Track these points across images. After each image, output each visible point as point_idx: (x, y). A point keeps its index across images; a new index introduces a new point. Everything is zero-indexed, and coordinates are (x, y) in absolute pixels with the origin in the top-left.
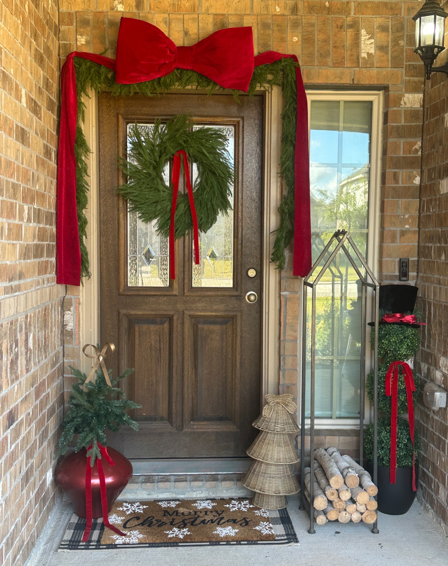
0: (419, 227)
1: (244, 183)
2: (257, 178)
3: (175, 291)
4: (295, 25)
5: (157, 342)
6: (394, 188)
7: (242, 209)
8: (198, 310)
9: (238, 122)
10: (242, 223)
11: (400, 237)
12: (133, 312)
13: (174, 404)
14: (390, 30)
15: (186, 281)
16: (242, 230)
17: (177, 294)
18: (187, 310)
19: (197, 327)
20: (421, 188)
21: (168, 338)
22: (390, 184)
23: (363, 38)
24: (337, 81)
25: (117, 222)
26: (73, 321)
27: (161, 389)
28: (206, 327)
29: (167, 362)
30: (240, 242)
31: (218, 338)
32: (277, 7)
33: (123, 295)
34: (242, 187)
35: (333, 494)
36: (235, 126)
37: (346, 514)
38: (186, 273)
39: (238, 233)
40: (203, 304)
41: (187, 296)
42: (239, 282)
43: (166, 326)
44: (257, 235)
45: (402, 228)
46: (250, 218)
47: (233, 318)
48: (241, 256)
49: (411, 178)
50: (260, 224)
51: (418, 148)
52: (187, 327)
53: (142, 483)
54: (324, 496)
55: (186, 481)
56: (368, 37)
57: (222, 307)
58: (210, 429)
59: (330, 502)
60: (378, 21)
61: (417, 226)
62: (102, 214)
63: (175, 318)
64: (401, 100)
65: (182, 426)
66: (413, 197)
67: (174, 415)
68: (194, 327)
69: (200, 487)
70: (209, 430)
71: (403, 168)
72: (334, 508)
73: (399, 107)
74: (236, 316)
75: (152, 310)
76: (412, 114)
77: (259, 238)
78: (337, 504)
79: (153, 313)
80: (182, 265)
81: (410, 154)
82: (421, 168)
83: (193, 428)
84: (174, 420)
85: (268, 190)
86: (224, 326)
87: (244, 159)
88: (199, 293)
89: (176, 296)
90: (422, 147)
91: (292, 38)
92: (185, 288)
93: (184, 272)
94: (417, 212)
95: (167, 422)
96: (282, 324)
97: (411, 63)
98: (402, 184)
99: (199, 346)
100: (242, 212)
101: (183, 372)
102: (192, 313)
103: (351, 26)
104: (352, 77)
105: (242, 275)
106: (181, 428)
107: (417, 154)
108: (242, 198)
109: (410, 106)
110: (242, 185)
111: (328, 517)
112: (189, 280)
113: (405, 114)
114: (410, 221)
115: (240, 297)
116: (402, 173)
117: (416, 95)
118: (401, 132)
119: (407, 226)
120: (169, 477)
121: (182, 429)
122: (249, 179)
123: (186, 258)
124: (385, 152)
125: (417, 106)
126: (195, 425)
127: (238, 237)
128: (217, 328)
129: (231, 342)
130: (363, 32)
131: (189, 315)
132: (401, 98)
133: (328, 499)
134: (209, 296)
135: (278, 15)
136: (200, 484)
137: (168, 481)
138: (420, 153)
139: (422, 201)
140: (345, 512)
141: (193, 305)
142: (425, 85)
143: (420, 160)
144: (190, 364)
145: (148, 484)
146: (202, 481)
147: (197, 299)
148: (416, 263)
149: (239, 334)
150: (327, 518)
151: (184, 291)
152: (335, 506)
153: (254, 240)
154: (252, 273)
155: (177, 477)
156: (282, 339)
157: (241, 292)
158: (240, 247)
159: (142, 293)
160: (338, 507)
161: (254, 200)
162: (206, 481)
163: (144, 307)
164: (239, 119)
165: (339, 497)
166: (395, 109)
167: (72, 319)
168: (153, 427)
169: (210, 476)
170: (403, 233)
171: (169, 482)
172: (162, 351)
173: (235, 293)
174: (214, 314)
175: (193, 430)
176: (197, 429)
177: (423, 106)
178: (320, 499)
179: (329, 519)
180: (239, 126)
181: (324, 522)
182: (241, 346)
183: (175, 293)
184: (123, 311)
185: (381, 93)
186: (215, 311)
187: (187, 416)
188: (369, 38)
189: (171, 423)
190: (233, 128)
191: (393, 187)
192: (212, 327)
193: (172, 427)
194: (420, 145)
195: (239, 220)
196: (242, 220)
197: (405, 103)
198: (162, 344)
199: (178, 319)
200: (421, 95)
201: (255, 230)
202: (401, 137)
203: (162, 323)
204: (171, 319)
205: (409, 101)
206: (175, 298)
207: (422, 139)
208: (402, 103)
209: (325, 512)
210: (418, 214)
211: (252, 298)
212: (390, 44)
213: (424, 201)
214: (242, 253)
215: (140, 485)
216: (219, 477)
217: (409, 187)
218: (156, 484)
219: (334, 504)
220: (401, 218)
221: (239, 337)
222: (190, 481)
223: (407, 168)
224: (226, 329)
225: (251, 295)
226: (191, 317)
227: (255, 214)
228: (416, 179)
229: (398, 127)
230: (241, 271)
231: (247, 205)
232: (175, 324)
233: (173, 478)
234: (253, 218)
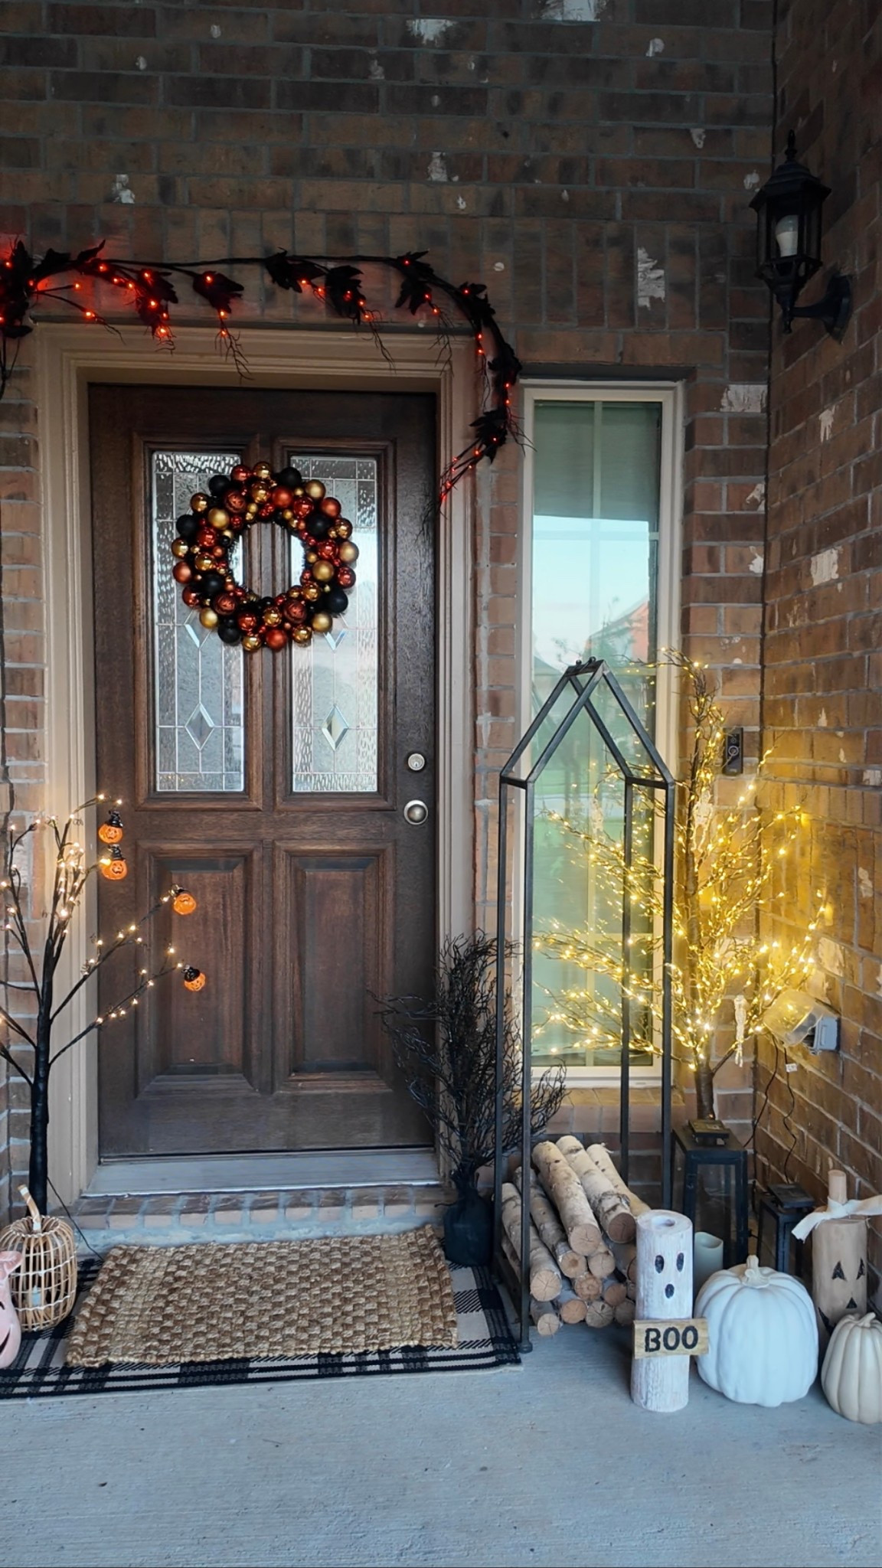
0: (762, 662)
1: (398, 577)
2: (426, 565)
3: (257, 800)
4: (499, 238)
5: (218, 907)
6: (709, 581)
7: (395, 630)
8: (304, 839)
9: (385, 450)
10: (395, 659)
11: (724, 683)
12: (167, 846)
13: (254, 1039)
14: (697, 250)
15: (280, 779)
16: (395, 673)
17: (260, 807)
18: (281, 839)
19: (304, 876)
20: (765, 581)
21: (241, 899)
22: (701, 571)
23: (641, 267)
24: (588, 357)
25: (130, 658)
26: (28, 866)
27: (226, 1008)
28: (321, 874)
29: (241, 949)
30: (391, 698)
31: (345, 897)
32: (460, 200)
33: (145, 810)
34: (395, 585)
35: (575, 1263)
36: (377, 457)
37: (603, 1307)
38: (279, 762)
39: (386, 679)
40: (315, 828)
41: (280, 812)
42: (390, 781)
43: (238, 873)
44: (427, 685)
45: (726, 665)
46: (412, 648)
47: (378, 856)
48: (395, 728)
49: (744, 560)
50: (432, 661)
51: (758, 497)
52: (282, 876)
53: (183, 1212)
54: (553, 1267)
55: (275, 1206)
56: (650, 265)
57: (354, 832)
58: (330, 1088)
59: (569, 1282)
60: (672, 231)
61: (757, 661)
62: (99, 640)
63: (256, 856)
64: (722, 397)
65: (273, 1084)
66: (749, 600)
67: (254, 1062)
68: (296, 876)
69: (305, 1219)
70: (329, 1091)
71: (727, 540)
72: (577, 1294)
73: (718, 411)
74: (383, 851)
75: (208, 841)
76: (744, 426)
77: (430, 690)
78: (585, 1286)
79: (210, 846)
80: (271, 745)
81: (742, 510)
82: (766, 540)
83: (296, 1088)
84: (255, 1070)
85: (448, 586)
86: (360, 873)
87: (399, 527)
88: (306, 804)
89: (258, 810)
90: (766, 495)
91: (493, 265)
92: (277, 795)
93: (274, 759)
94: (759, 630)
95: (241, 1075)
96: (479, 867)
97: (740, 320)
98: (726, 571)
99: (308, 916)
100: (395, 635)
101: (273, 970)
102: (293, 846)
103: (614, 242)
104: (621, 349)
105: (395, 765)
106: (269, 1088)
107: (756, 509)
108: (395, 607)
109: (740, 410)
110: (395, 579)
111: (564, 1316)
112: (285, 778)
113: (730, 427)
114: (744, 649)
115: (392, 812)
116: (727, 551)
117: (753, 387)
118: (722, 464)
119: (737, 661)
120: (241, 1198)
121: (272, 1090)
122: (409, 569)
123: (280, 732)
124: (688, 506)
125: (756, 409)
126: (300, 1081)
127: (386, 689)
128: (344, 876)
129: (374, 905)
130: (641, 254)
131: (286, 851)
132: (723, 392)
133: (562, 1274)
134: (326, 811)
135: (463, 216)
136: (306, 1212)
137: (236, 1207)
138: (762, 508)
139: (768, 607)
140: (601, 1304)
141: (295, 830)
142: (770, 367)
143: (762, 521)
144: (288, 953)
145: (194, 1215)
146: (310, 1205)
147: (302, 816)
148: (757, 739)
149: (390, 888)
150: (561, 1319)
151: (274, 799)
152: (578, 1291)
153: (419, 692)
154: (416, 762)
155: (257, 1197)
156: (478, 899)
157: (395, 802)
158: (390, 708)
159: (185, 805)
160: (586, 1292)
161: (420, 612)
162: (321, 1206)
163: (189, 835)
164: (387, 443)
165: (589, 1270)
166: (709, 414)
167: (26, 862)
168: (210, 1087)
169: (328, 1193)
170: (730, 674)
171: (239, 1209)
172: (230, 925)
173: (383, 804)
174: (338, 848)
175: (295, 1092)
176: (302, 1088)
177: (767, 410)
178: (544, 1277)
179: (566, 1320)
180: (386, 456)
181: (555, 1328)
182: (395, 912)
183: (255, 804)
184: (145, 844)
185: (679, 385)
186: (341, 841)
187: (282, 1063)
188: (654, 268)
189: (248, 1076)
190: (375, 462)
191: (706, 579)
192: (334, 874)
193: (250, 1087)
194: (763, 491)
195: (389, 652)
196: (395, 652)
197: (730, 404)
198: (229, 911)
199: (262, 858)
200: (763, 388)
201: (423, 674)
202: (724, 474)
203: (229, 867)
204: (247, 858)
205: (738, 399)
206: (253, 815)
207: (767, 480)
208: (724, 402)
209: (556, 1306)
210: (760, 636)
211: (418, 813)
212: (697, 280)
213: (773, 606)
214: (395, 722)
215: (175, 1217)
216: (349, 1194)
217: (740, 578)
218: (210, 1215)
219: (577, 1286)
220: (725, 645)
221: (390, 896)
222: (285, 1207)
223: (736, 539)
224: (364, 878)
225: (416, 807)
226: (291, 854)
227: (423, 641)
228: (754, 562)
229: (715, 453)
230: (395, 757)
231: (405, 621)
232: (256, 869)
233: (248, 1200)
234: (418, 649)
